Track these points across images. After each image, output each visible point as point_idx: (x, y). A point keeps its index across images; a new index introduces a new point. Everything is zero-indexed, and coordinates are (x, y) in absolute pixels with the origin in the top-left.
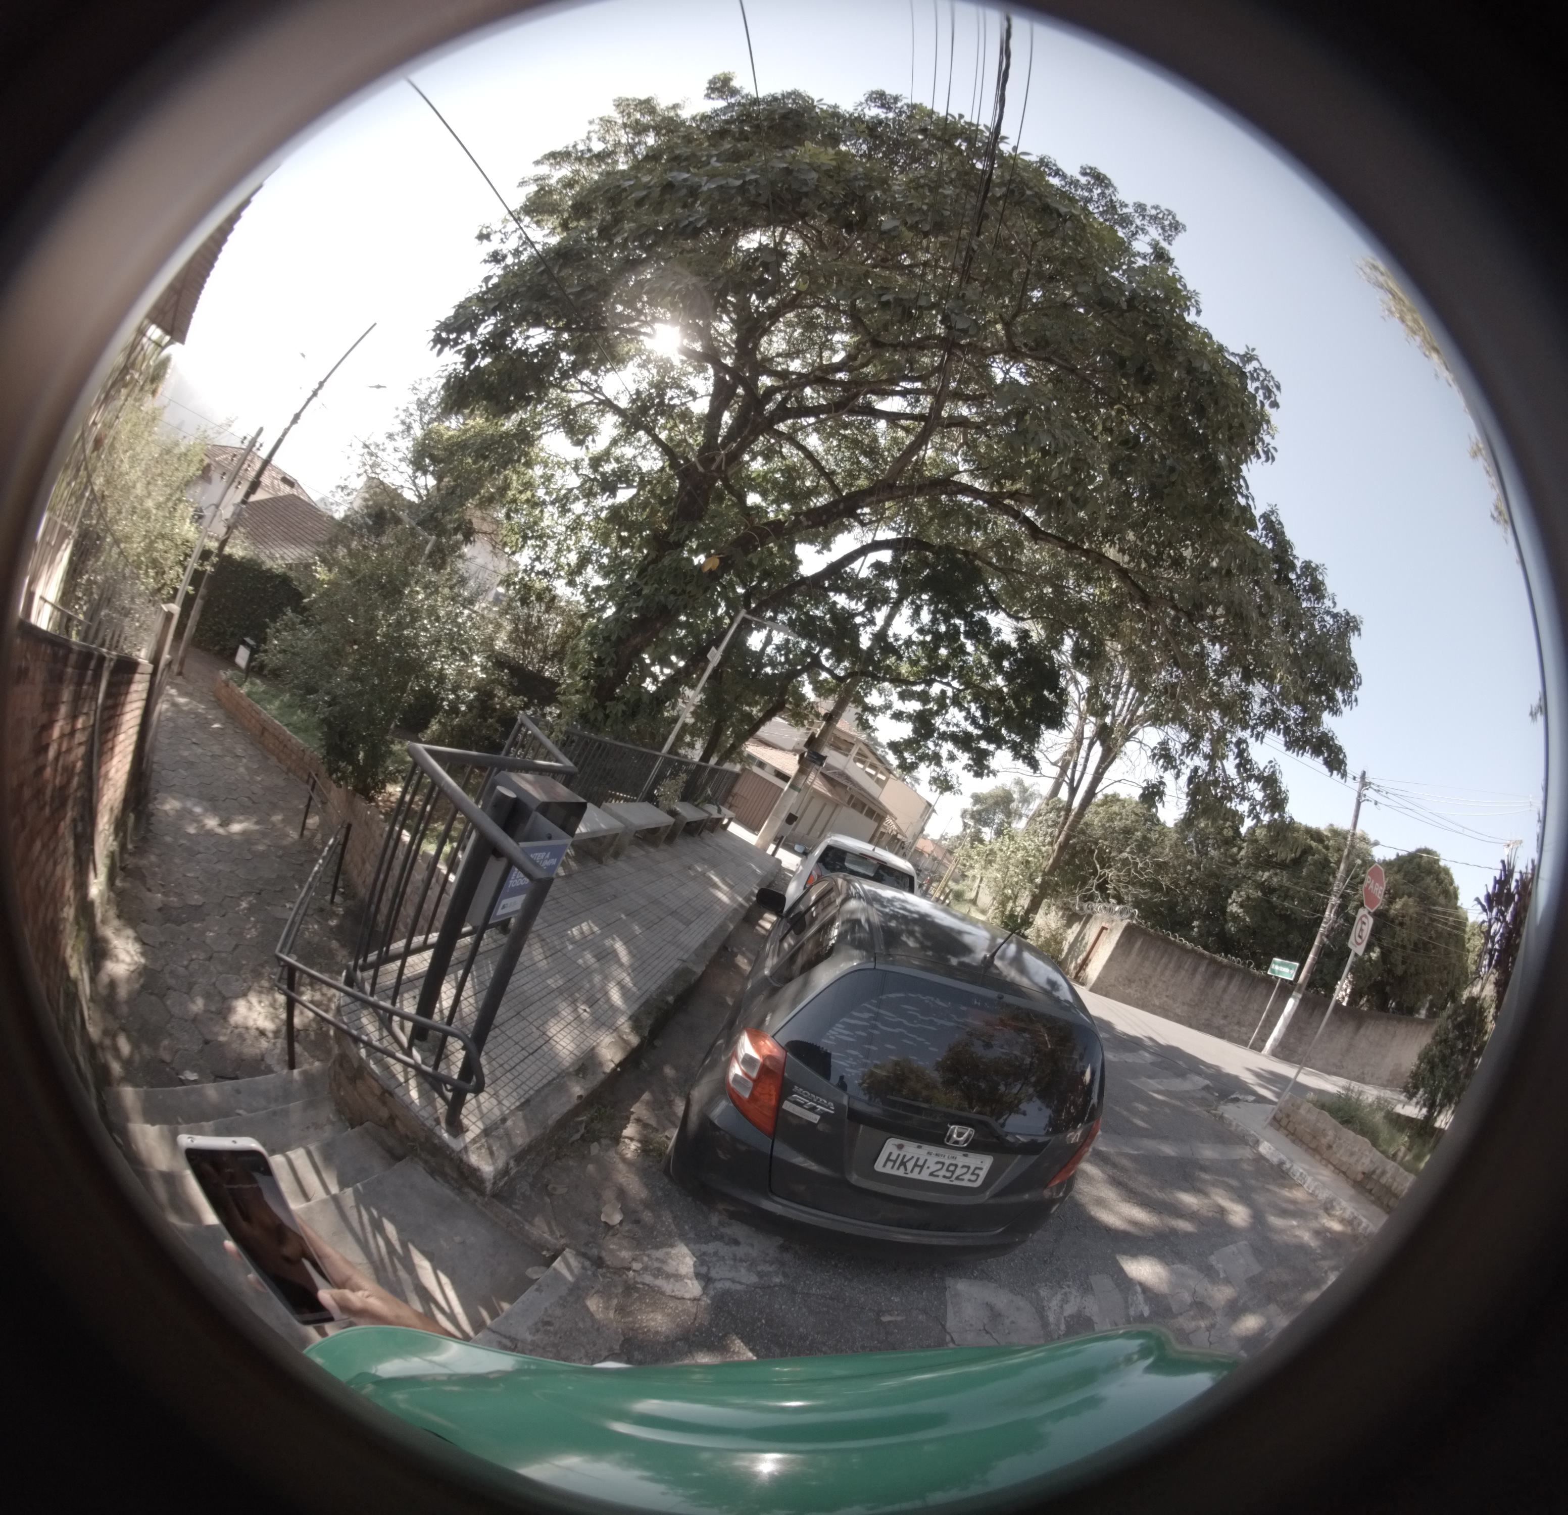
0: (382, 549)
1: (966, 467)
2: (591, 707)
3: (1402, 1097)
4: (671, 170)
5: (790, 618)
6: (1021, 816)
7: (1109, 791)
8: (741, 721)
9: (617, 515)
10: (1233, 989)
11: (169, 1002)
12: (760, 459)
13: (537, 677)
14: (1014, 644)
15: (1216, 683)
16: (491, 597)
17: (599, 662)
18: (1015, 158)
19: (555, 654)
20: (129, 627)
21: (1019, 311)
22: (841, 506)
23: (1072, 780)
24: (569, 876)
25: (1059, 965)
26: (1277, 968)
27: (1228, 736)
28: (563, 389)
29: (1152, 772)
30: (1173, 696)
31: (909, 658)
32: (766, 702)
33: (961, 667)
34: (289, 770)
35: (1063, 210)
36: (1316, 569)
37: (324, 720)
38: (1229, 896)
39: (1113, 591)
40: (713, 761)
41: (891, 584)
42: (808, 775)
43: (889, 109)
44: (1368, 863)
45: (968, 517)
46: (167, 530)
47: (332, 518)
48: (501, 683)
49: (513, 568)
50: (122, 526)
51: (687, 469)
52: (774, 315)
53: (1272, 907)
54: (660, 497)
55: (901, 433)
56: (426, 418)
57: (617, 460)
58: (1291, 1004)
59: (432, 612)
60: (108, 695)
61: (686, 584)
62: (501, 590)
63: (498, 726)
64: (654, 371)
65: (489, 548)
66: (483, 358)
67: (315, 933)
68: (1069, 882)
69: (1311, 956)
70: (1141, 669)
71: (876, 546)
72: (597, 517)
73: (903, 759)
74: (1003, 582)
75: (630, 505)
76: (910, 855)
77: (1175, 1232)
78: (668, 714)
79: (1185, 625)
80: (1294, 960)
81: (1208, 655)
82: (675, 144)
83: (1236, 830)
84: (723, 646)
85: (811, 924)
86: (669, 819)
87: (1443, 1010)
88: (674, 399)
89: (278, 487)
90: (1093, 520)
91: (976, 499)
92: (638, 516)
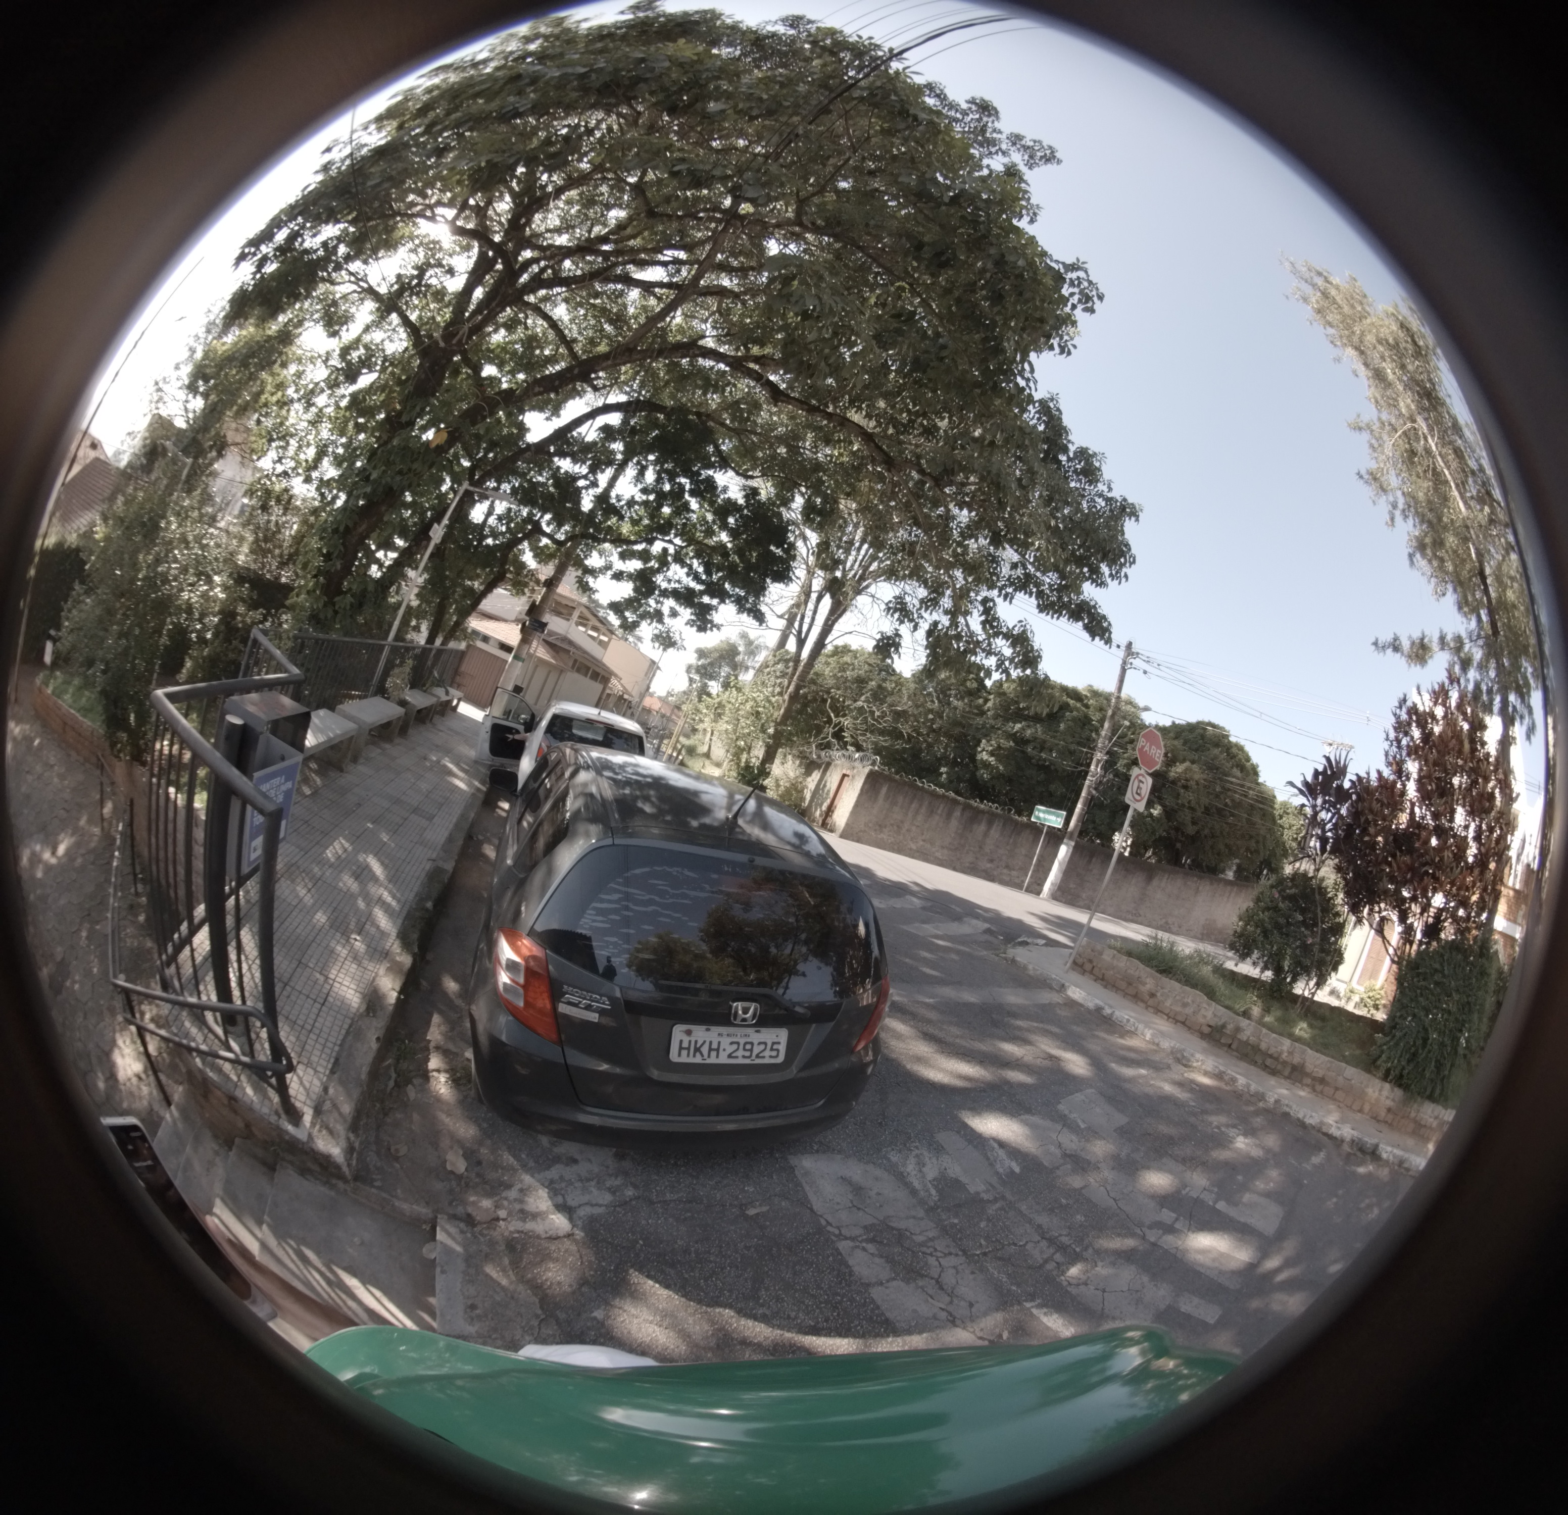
0: (149, 487)
1: (714, 333)
2: (321, 605)
3: (1230, 954)
5: (513, 488)
6: (747, 668)
7: (840, 642)
9: (356, 401)
10: (995, 833)
12: (503, 332)
13: (275, 584)
14: (741, 501)
15: (961, 544)
16: (236, 512)
17: (328, 557)
18: (900, 75)
19: (291, 556)
22: (577, 371)
23: (800, 632)
25: (802, 814)
26: (1041, 815)
27: (972, 594)
28: (333, 283)
29: (888, 625)
30: (912, 553)
31: (631, 518)
32: (487, 575)
33: (684, 525)
34: (85, 760)
37: (101, 692)
38: (978, 744)
39: (854, 454)
40: (438, 642)
41: (618, 446)
42: (530, 643)
43: (795, 28)
44: (1137, 727)
45: (707, 380)
47: (119, 469)
48: (243, 600)
49: (257, 475)
51: (429, 346)
52: (559, 191)
53: (1028, 758)
54: (399, 376)
55: (652, 301)
56: (210, 338)
57: (366, 347)
58: (1064, 851)
59: (184, 540)
61: (413, 462)
62: (246, 501)
63: (241, 647)
64: (422, 254)
65: (238, 459)
66: (272, 263)
67: (132, 937)
68: (802, 732)
69: (1079, 806)
70: (877, 527)
71: (607, 409)
72: (338, 407)
73: (624, 619)
74: (735, 441)
75: (370, 390)
76: (637, 715)
77: (1007, 1082)
78: (392, 600)
79: (930, 489)
80: (1060, 808)
81: (954, 518)
82: (553, 47)
83: (981, 682)
84: (445, 521)
85: (547, 798)
86: (400, 711)
87: (1258, 876)
88: (433, 278)
89: (86, 455)
90: (842, 389)
91: (718, 362)
92: (375, 399)
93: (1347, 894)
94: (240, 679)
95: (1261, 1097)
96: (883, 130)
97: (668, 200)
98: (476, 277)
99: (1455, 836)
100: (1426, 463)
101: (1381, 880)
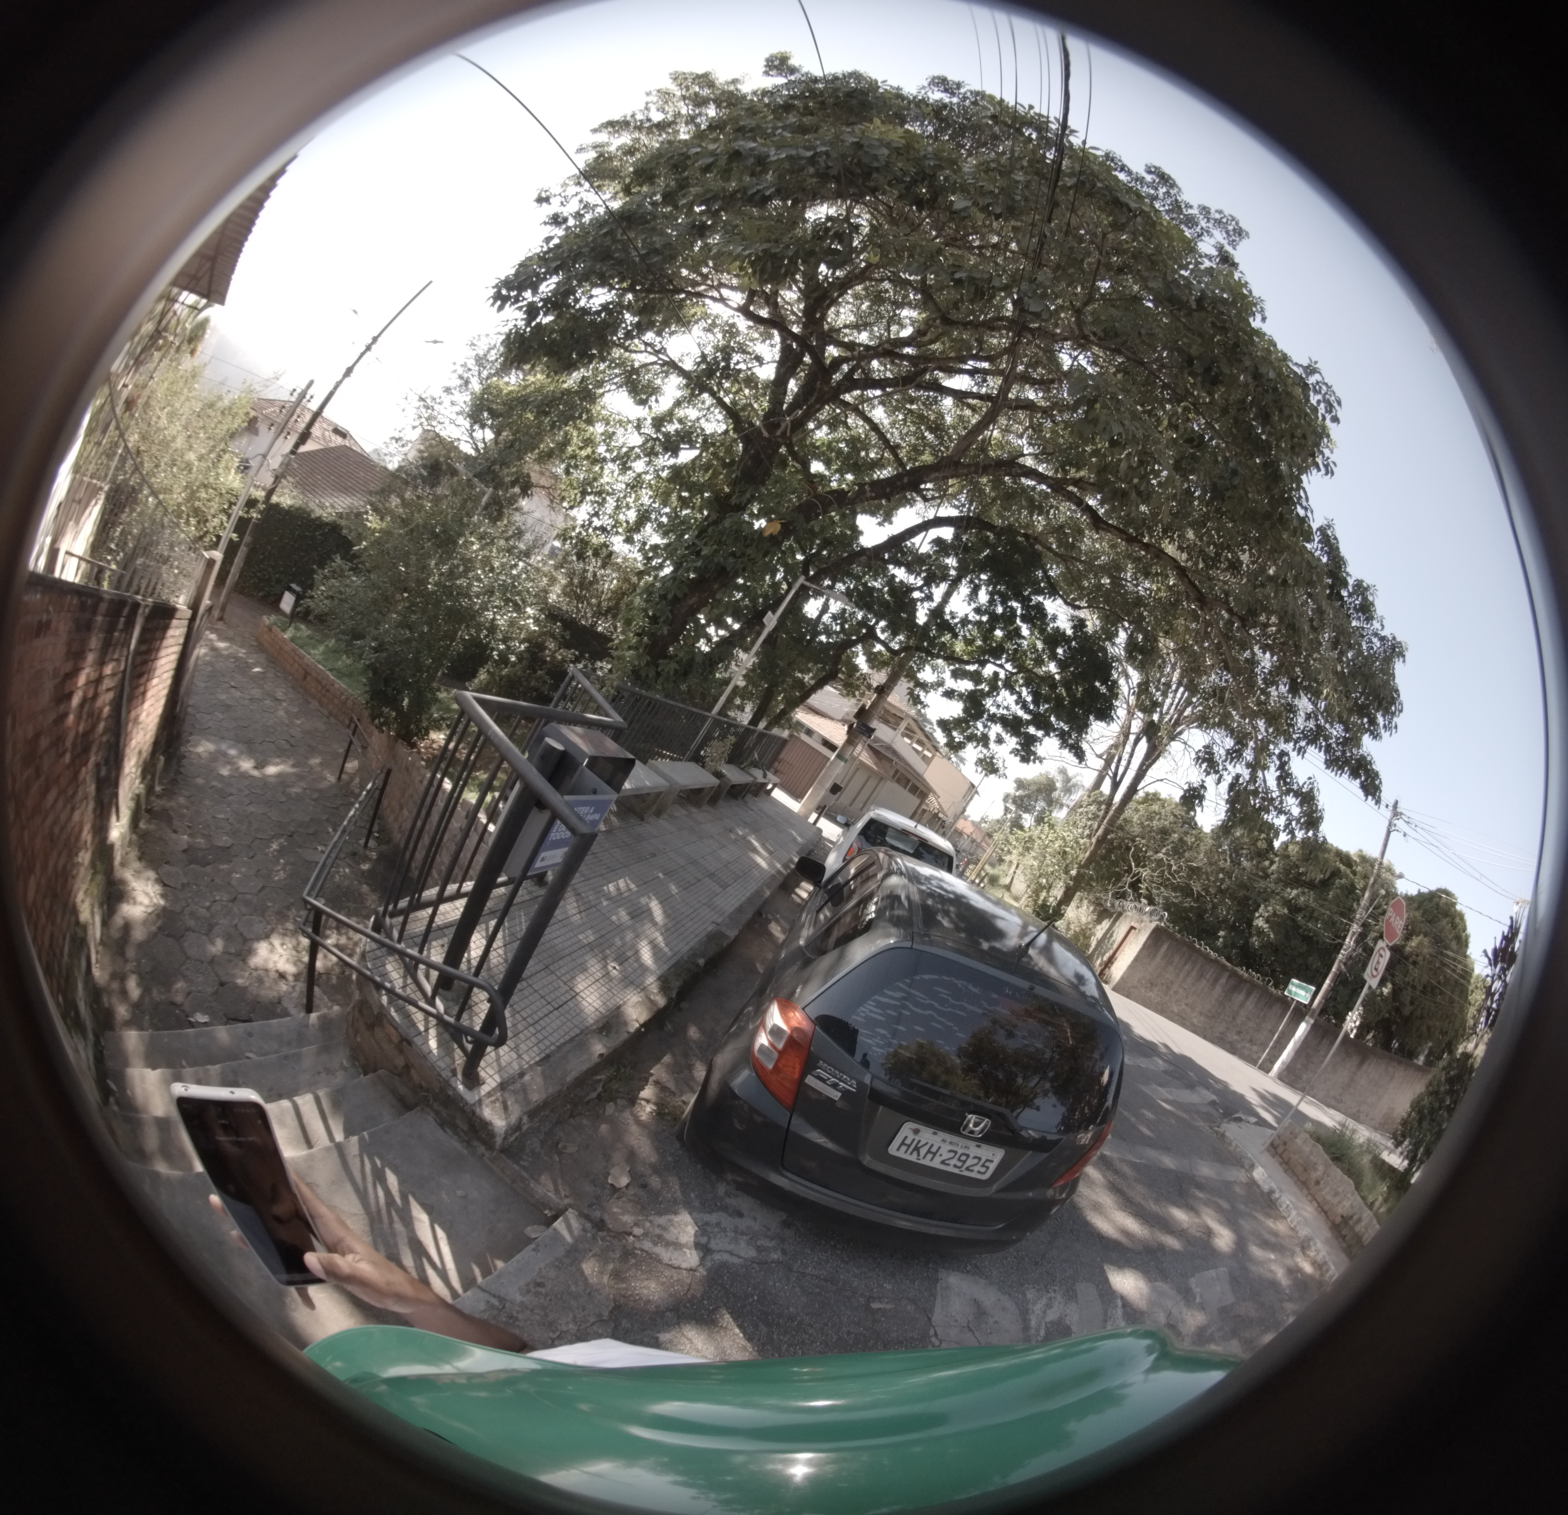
0: (437, 500)
1: (1031, 450)
2: (643, 663)
3: (1390, 1144)
4: (735, 140)
5: (848, 588)
6: (1062, 806)
7: (1151, 789)
8: (793, 687)
9: (678, 474)
10: (1250, 1005)
11: (186, 944)
12: (825, 428)
13: (590, 631)
14: (1069, 632)
15: (1264, 692)
16: (546, 550)
17: (654, 620)
18: (1083, 150)
19: (609, 610)
20: (168, 574)
21: (1090, 300)
22: (906, 480)
23: (1115, 774)
24: (609, 832)
25: (1087, 961)
26: (1294, 989)
27: (1272, 747)
28: (627, 349)
29: (1194, 775)
30: (1221, 700)
31: (964, 637)
32: (819, 671)
33: (1016, 650)
34: (331, 714)
35: (1133, 205)
36: (1367, 589)
37: (368, 666)
38: (1257, 910)
39: (1170, 588)
40: (762, 725)
41: (951, 562)
42: (855, 747)
43: (953, 94)
44: (1391, 894)
45: (1031, 500)
46: (211, 480)
47: (386, 469)
48: (553, 636)
49: (570, 523)
50: (160, 479)
51: (751, 433)
52: (843, 286)
53: (1297, 927)
54: (723, 460)
55: (968, 412)
56: (485, 373)
57: (680, 421)
58: (1303, 1028)
59: (487, 562)
60: (141, 641)
61: (747, 547)
62: (557, 544)
63: (547, 678)
64: (720, 335)
65: (547, 502)
66: (545, 315)
67: (345, 876)
68: (1102, 878)
69: (1328, 981)
70: (1192, 670)
71: (938, 522)
72: (659, 476)
73: (951, 739)
74: (1062, 568)
75: (693, 466)
76: (948, 834)
78: (719, 676)
79: (1237, 630)
80: (1311, 983)
81: (1258, 662)
82: (737, 116)
83: (1270, 843)
84: (780, 611)
85: (850, 897)
86: (714, 781)
87: (1439, 1060)
88: (739, 363)
89: (328, 438)
90: (1154, 515)
91: (1039, 483)
92: (700, 477)
94: (553, 708)
96: (1111, 225)
98: (785, 368)
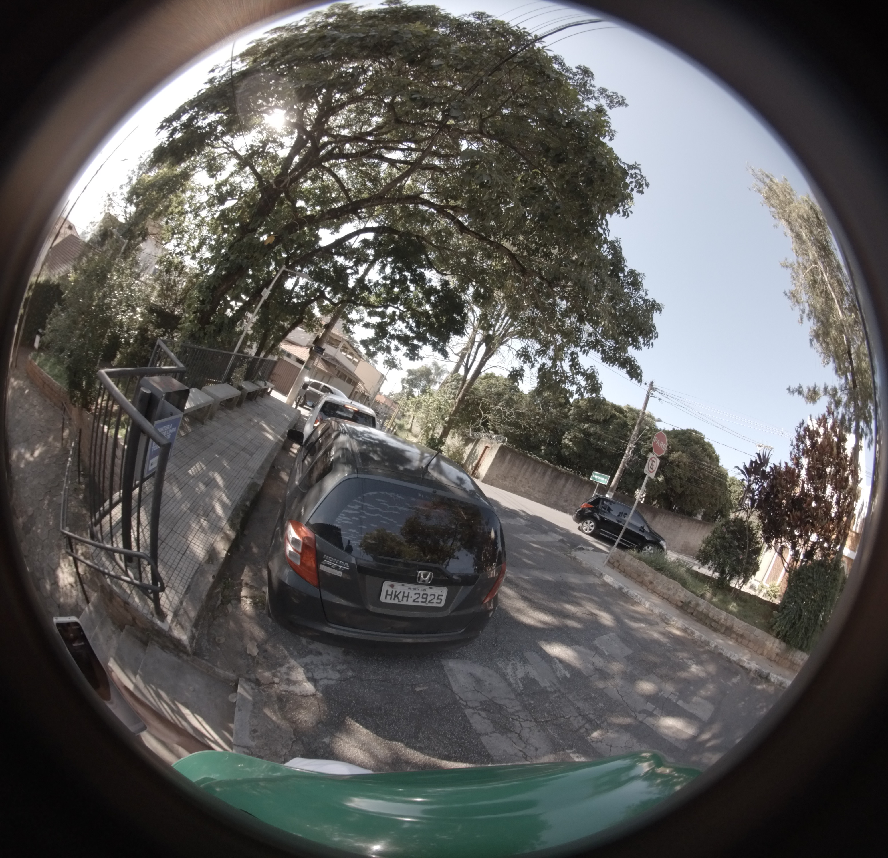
0: (102, 254)
1: (429, 191)
2: (197, 329)
3: (696, 562)
5: (310, 271)
6: (436, 383)
7: (489, 372)
8: (278, 331)
9: (224, 215)
10: (569, 485)
12: (309, 182)
13: (171, 315)
14: (439, 288)
15: (561, 320)
16: (151, 273)
17: (203, 302)
19: (181, 300)
22: (350, 208)
23: (467, 364)
24: (186, 434)
25: (462, 467)
26: (596, 477)
27: (566, 349)
28: (213, 147)
29: (517, 364)
30: (533, 324)
31: (376, 293)
32: (292, 319)
33: (406, 299)
34: (55, 404)
36: (638, 275)
37: (67, 368)
38: (563, 435)
39: (504, 265)
40: (262, 355)
41: (371, 252)
42: (314, 360)
43: (480, 19)
44: (653, 430)
45: (423, 217)
47: (84, 242)
48: (152, 322)
49: (164, 253)
51: (267, 187)
52: (344, 104)
53: (590, 444)
54: (249, 203)
55: (395, 171)
56: (141, 172)
57: (231, 185)
59: (121, 286)
61: (255, 252)
62: (157, 267)
63: (149, 349)
64: (265, 135)
65: (154, 242)
66: (179, 133)
67: (75, 507)
68: (465, 420)
69: (618, 473)
70: (514, 308)
71: (366, 230)
72: (213, 218)
73: (369, 350)
74: (437, 254)
75: (232, 209)
76: (371, 405)
77: (567, 627)
78: (238, 329)
79: (545, 287)
80: (607, 474)
81: (558, 305)
82: (343, 21)
83: (567, 400)
84: (271, 287)
85: (320, 449)
86: (238, 392)
87: (715, 519)
88: (270, 149)
89: (65, 232)
90: (499, 228)
91: (430, 208)
92: (234, 215)
93: (764, 531)
94: (149, 367)
95: (707, 643)
96: (530, 82)
97: (407, 113)
98: (295, 150)
99: (826, 501)
100: (822, 288)
101: (783, 525)
